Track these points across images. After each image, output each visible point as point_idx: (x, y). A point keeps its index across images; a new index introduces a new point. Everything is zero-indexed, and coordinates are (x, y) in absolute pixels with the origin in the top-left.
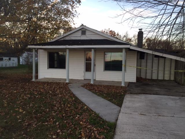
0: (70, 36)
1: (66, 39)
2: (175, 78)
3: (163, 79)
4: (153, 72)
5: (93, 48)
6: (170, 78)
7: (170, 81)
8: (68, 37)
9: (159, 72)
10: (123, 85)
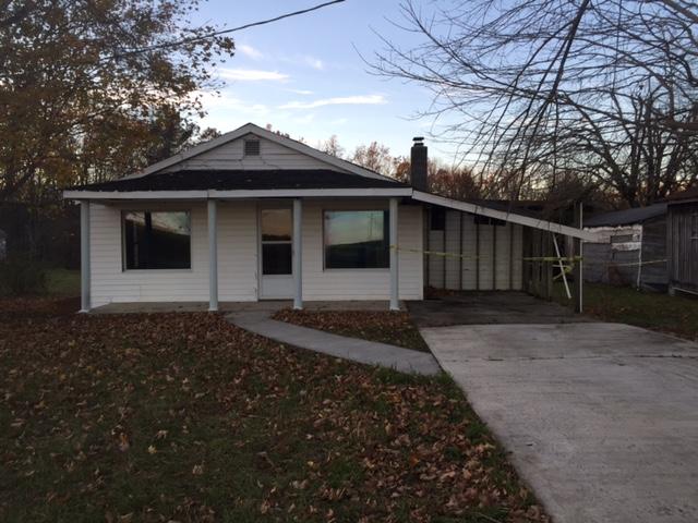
0: (206, 157)
1: (190, 168)
2: (524, 283)
3: (491, 288)
4: (464, 267)
5: (298, 198)
6: (511, 285)
7: (510, 291)
8: (200, 163)
9: (481, 268)
10: (394, 307)
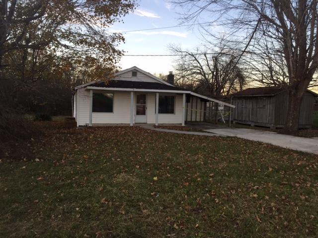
1: (114, 79)
2: (204, 119)
5: (158, 92)
6: (201, 119)
8: (117, 78)
9: (192, 114)
10: (183, 125)
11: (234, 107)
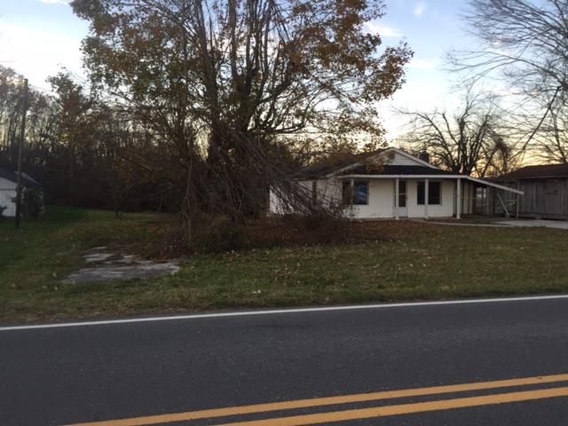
11: (522, 193)
